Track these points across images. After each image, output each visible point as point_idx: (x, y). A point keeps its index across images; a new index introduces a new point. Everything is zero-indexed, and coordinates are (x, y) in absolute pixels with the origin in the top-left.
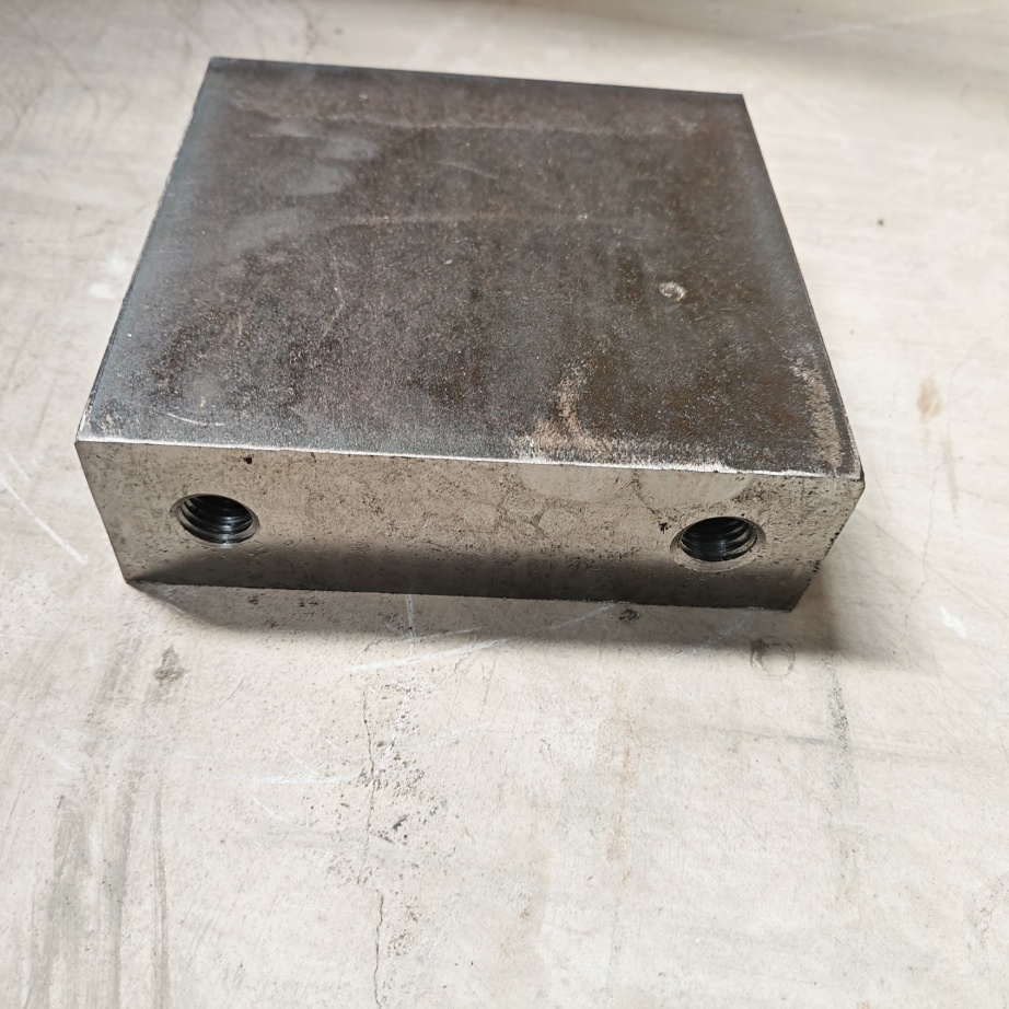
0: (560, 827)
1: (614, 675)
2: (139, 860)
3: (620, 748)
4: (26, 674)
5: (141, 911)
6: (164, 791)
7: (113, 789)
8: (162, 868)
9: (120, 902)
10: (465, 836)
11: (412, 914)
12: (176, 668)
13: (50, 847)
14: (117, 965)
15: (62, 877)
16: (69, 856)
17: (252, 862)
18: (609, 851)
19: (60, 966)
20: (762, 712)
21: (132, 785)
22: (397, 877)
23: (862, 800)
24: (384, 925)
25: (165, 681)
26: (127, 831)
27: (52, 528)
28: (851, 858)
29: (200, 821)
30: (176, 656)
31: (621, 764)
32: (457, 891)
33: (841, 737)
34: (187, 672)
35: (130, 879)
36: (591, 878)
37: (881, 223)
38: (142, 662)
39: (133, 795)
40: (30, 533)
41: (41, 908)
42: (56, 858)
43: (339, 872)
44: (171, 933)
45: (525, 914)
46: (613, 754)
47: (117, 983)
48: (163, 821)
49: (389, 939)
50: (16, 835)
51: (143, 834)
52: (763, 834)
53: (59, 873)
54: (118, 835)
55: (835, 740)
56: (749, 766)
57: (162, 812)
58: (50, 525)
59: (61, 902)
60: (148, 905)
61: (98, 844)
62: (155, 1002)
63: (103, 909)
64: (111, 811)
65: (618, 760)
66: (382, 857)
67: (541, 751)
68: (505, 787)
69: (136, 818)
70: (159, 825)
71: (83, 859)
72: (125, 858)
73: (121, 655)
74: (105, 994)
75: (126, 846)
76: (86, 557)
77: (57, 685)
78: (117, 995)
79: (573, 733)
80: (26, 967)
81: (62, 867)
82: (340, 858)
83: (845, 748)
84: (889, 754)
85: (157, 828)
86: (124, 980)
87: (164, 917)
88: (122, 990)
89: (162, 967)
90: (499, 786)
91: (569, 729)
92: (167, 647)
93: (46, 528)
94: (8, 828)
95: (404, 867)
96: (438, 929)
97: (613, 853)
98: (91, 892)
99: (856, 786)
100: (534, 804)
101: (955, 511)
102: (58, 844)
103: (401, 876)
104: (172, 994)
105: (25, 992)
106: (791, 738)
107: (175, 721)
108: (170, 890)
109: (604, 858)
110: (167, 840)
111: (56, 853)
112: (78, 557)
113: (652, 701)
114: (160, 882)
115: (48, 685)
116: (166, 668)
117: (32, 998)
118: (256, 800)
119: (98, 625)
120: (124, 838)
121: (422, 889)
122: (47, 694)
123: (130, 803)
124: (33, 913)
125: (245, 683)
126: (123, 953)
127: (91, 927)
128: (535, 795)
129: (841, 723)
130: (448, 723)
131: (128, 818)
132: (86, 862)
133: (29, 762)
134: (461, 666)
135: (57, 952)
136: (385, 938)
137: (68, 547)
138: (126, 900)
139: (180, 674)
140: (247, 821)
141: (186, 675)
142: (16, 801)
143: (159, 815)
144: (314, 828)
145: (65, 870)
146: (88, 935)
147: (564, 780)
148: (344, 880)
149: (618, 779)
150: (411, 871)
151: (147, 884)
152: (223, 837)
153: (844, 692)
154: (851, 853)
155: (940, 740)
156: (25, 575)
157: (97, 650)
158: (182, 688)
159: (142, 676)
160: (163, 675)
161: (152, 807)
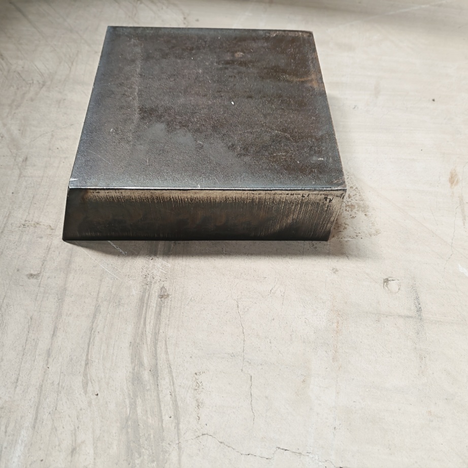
0: (314, 350)
1: (331, 294)
2: (162, 364)
3: (335, 321)
4: (110, 298)
5: (165, 382)
6: (167, 339)
7: (149, 339)
8: (170, 367)
9: (157, 379)
10: (280, 354)
12: (166, 294)
13: (129, 360)
14: (159, 401)
15: (135, 371)
16: (136, 363)
17: (202, 364)
18: (333, 359)
19: (139, 401)
20: (389, 306)
21: (155, 337)
23: (428, 339)
25: (163, 299)
26: (156, 354)
28: (424, 360)
29: (182, 350)
30: (166, 289)
31: (335, 327)
32: (278, 374)
33: (420, 315)
35: (159, 371)
36: (327, 368)
37: (434, 100)
38: (153, 292)
39: (156, 341)
41: (129, 381)
44: (177, 390)
45: (304, 381)
46: (333, 323)
47: (160, 406)
48: (168, 350)
50: (117, 356)
51: (162, 356)
52: (390, 352)
53: (134, 369)
54: (153, 355)
55: (417, 316)
56: (384, 327)
57: (168, 347)
59: (136, 379)
60: (167, 380)
61: (146, 360)
62: (174, 413)
63: (151, 381)
64: (149, 347)
65: (335, 325)
66: (250, 361)
67: (305, 322)
68: (293, 336)
69: (159, 350)
70: (167, 352)
71: (141, 364)
72: (157, 364)
73: (145, 289)
74: (156, 410)
75: (156, 360)
76: (126, 252)
77: (123, 302)
78: (161, 410)
79: (317, 315)
80: (127, 401)
81: (134, 367)
83: (421, 319)
84: (438, 321)
85: (167, 353)
86: (162, 405)
87: (173, 384)
88: (162, 409)
89: (175, 402)
90: (291, 335)
91: (315, 314)
92: (162, 286)
94: (113, 354)
97: (334, 359)
98: (146, 375)
99: (425, 333)
100: (304, 342)
101: (464, 225)
102: (132, 359)
104: (180, 410)
105: (128, 410)
106: (400, 316)
107: (168, 314)
108: (174, 375)
109: (331, 361)
110: (171, 357)
111: (132, 363)
112: (123, 253)
113: (346, 303)
114: (171, 372)
115: (119, 302)
116: (162, 294)
117: (131, 412)
118: (201, 342)
119: (134, 279)
120: (155, 357)
122: (119, 305)
123: (156, 344)
124: (127, 383)
125: (192, 299)
126: (161, 397)
127: (148, 388)
128: (304, 339)
129: (419, 310)
130: (270, 312)
131: (156, 350)
132: (142, 365)
133: (117, 330)
134: (272, 291)
135: (137, 396)
137: (119, 249)
138: (159, 378)
139: (168, 295)
140: (199, 350)
141: (170, 296)
142: (114, 344)
143: (167, 348)
145: (136, 368)
146: (148, 390)
147: (315, 333)
149: (335, 332)
151: (166, 373)
152: (191, 356)
153: (420, 298)
154: (424, 358)
155: (458, 316)
157: (135, 288)
158: (169, 301)
159: (154, 297)
160: (161, 297)
161: (164, 345)
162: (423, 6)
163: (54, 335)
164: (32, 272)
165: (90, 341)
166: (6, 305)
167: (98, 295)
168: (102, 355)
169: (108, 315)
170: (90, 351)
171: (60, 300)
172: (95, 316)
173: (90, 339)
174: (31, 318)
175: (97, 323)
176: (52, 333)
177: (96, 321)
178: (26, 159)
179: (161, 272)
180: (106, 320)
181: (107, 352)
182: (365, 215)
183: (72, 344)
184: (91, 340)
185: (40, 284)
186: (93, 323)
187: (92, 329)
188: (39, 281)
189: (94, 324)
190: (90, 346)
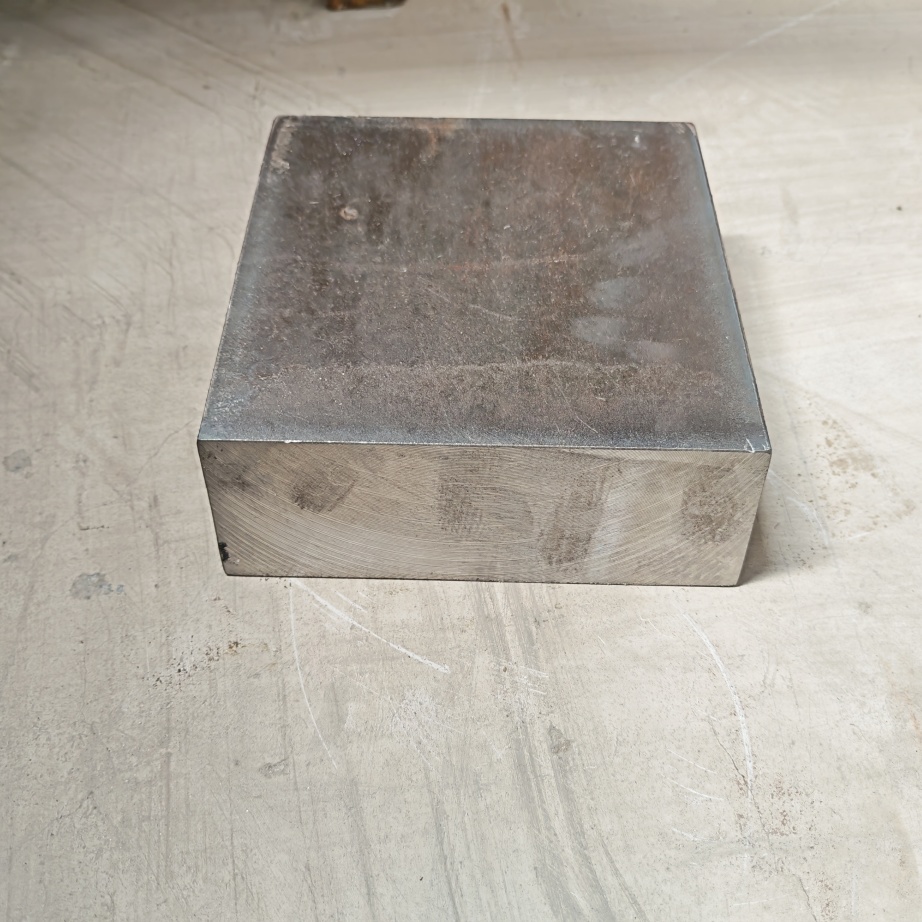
0: (895, 789)
1: (878, 659)
2: (616, 901)
3: (907, 715)
4: (455, 778)
6: (606, 842)
7: (568, 851)
8: (636, 902)
10: (834, 815)
11: (827, 886)
12: (563, 741)
13: (547, 908)
16: (565, 912)
17: (696, 878)
21: (581, 844)
22: (802, 861)
24: (811, 901)
25: (561, 754)
26: (596, 881)
27: (407, 649)
29: (644, 857)
30: (559, 731)
31: (913, 728)
32: (848, 859)
34: (573, 742)
35: (617, 917)
37: (899, 209)
38: (537, 744)
39: (586, 852)
40: (393, 659)
42: (557, 917)
43: (761, 869)
45: (902, 863)
46: (905, 721)
48: (618, 866)
49: (819, 909)
50: (519, 908)
51: (610, 881)
54: (592, 886)
57: (614, 858)
58: (404, 646)
61: (581, 898)
64: (576, 869)
65: (910, 725)
66: (784, 847)
67: (854, 733)
68: (843, 769)
69: (598, 869)
70: (616, 870)
71: (575, 911)
72: (606, 902)
73: (518, 741)
75: (602, 893)
76: (447, 667)
77: (483, 781)
79: (869, 712)
82: (756, 858)
85: (616, 873)
90: (839, 768)
91: (866, 711)
92: (548, 725)
93: (403, 650)
94: (509, 904)
95: (803, 851)
96: (849, 892)
100: (869, 777)
102: (552, 906)
103: (805, 859)
107: (585, 784)
108: (650, 917)
110: (628, 879)
111: (555, 913)
112: (442, 669)
113: (912, 671)
114: (641, 914)
115: (476, 782)
116: (556, 743)
118: (675, 830)
119: (487, 722)
120: (596, 886)
121: (824, 865)
122: (480, 789)
123: (587, 859)
125: (620, 739)
128: (867, 769)
130: (780, 730)
131: (592, 871)
132: (579, 913)
133: (496, 848)
134: (768, 682)
136: (817, 909)
137: (428, 662)
139: (568, 743)
140: (678, 848)
141: (574, 745)
142: (504, 881)
143: (612, 862)
144: (727, 840)
147: (881, 751)
148: (767, 873)
150: (809, 854)
151: (632, 917)
152: (667, 865)
156: (409, 695)
157: (497, 743)
158: (576, 756)
159: (542, 755)
160: (556, 749)
161: (604, 857)
162: (803, 18)
163: (370, 894)
164: (268, 760)
165: (451, 889)
166: (243, 850)
167: (427, 778)
168: (488, 914)
169: (466, 819)
170: (459, 911)
171: (353, 811)
172: (439, 828)
173: (449, 883)
174: (308, 868)
175: (449, 844)
176: (364, 890)
177: (446, 840)
178: (155, 502)
179: (536, 695)
180: (464, 830)
181: (496, 905)
182: (873, 475)
183: (417, 904)
184: (453, 885)
185: (296, 783)
186: (441, 843)
187: (446, 859)
188: (291, 776)
189: (445, 846)
190: (456, 900)
